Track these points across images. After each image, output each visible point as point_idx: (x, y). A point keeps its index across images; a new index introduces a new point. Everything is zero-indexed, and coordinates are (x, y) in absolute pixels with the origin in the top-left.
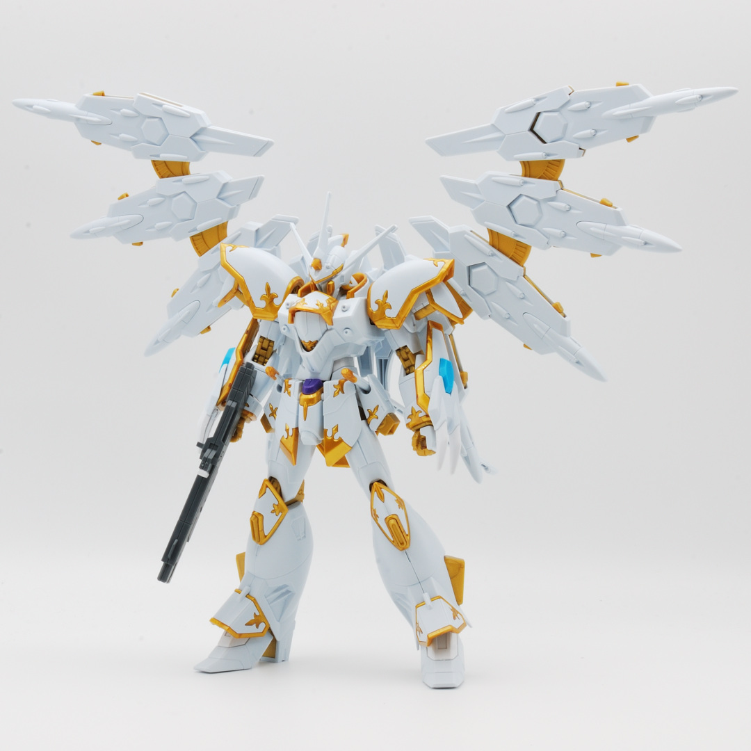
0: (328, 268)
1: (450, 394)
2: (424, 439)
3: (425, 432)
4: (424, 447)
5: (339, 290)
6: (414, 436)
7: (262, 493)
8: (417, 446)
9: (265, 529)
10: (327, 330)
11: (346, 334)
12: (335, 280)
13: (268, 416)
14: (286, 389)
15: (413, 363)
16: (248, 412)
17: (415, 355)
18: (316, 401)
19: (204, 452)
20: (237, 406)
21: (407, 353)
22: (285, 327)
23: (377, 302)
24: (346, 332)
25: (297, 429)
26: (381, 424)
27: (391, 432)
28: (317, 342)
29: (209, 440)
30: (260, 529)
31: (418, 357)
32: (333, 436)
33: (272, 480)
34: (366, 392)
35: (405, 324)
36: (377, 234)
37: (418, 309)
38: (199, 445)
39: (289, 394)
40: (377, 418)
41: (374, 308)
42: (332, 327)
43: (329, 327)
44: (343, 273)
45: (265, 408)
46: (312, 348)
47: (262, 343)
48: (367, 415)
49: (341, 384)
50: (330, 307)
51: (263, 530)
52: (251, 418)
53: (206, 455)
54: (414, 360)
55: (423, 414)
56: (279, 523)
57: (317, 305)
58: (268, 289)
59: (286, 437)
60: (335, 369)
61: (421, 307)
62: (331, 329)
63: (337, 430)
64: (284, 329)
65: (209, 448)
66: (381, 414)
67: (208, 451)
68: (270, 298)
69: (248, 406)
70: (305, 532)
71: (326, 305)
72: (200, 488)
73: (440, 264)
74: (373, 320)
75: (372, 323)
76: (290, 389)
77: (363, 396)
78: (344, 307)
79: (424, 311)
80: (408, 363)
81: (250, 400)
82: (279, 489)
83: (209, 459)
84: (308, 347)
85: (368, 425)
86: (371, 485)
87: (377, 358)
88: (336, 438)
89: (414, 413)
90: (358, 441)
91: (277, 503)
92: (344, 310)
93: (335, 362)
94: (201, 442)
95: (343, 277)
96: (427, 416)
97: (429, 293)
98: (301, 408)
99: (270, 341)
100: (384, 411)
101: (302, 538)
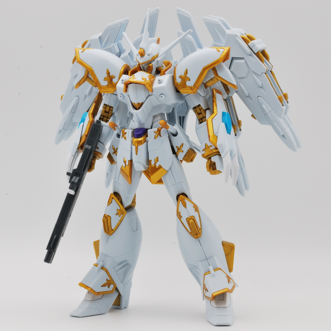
0: (149, 55)
1: (230, 134)
2: (214, 164)
3: (215, 159)
4: (214, 169)
5: (155, 70)
6: (207, 162)
7: (110, 203)
8: (210, 168)
9: (112, 225)
10: (149, 95)
11: (161, 98)
12: (153, 63)
13: (111, 154)
14: (123, 135)
15: (204, 116)
16: (98, 152)
17: (205, 110)
18: (143, 142)
19: (71, 178)
20: (92, 148)
21: (200, 109)
22: (121, 95)
23: (180, 77)
24: (162, 97)
25: (131, 161)
26: (185, 156)
27: (192, 161)
28: (143, 103)
29: (74, 170)
30: (109, 226)
31: (208, 112)
32: (155, 164)
33: (116, 194)
34: (175, 135)
35: (199, 91)
36: (179, 36)
37: (207, 80)
38: (68, 174)
39: (125, 138)
40: (183, 152)
41: (179, 80)
42: (152, 93)
43: (150, 93)
44: (158, 59)
45: (110, 149)
46: (140, 108)
47: (105, 108)
48: (176, 150)
49: (159, 131)
50: (151, 80)
51: (111, 226)
52: (100, 156)
53: (73, 180)
54: (205, 113)
55: (213, 147)
56: (121, 221)
57: (142, 79)
58: (108, 73)
59: (124, 166)
60: (154, 122)
61: (209, 79)
62: (152, 95)
63: (158, 160)
64: (121, 96)
65: (75, 175)
66: (185, 149)
67: (74, 177)
68: (110, 78)
69: (98, 149)
70: (137, 226)
71: (148, 79)
72: (70, 201)
73: (221, 50)
74: (178, 88)
75: (177, 91)
76: (126, 135)
77: (173, 138)
78: (160, 80)
79: (211, 81)
80: (201, 116)
81: (99, 145)
82: (120, 199)
83: (75, 183)
84: (137, 107)
85: (177, 156)
86: (178, 196)
87: (178, 116)
88: (157, 165)
89: (207, 147)
90: (170, 168)
91: (119, 209)
92: (160, 82)
93: (154, 117)
94: (69, 172)
95: (158, 61)
96: (216, 148)
97: (214, 69)
98: (134, 147)
99: (110, 107)
100: (187, 147)
101: (135, 230)
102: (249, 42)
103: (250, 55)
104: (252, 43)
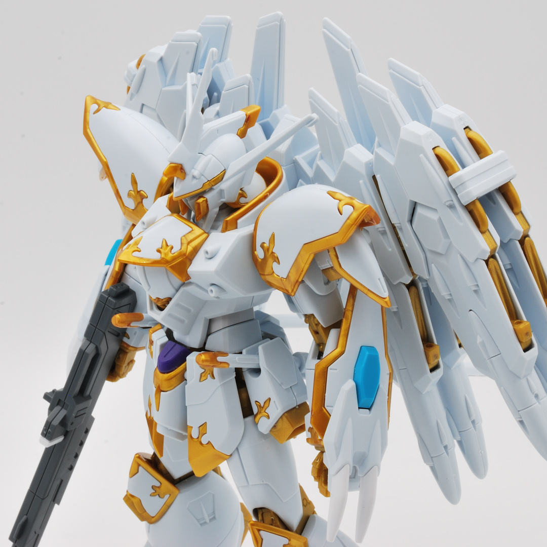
0: (194, 177)
4: (326, 483)
5: (217, 210)
10: (184, 284)
11: (209, 293)
12: (208, 196)
14: (150, 346)
18: (174, 383)
19: (52, 408)
20: (97, 349)
21: (316, 324)
23: (262, 246)
24: (212, 291)
26: (274, 426)
28: (169, 300)
30: (140, 512)
31: (332, 333)
32: (200, 438)
38: (47, 396)
39: (151, 354)
40: (268, 417)
41: (260, 253)
42: (190, 281)
44: (223, 185)
46: (165, 306)
48: (255, 409)
50: (186, 250)
51: (145, 511)
53: (50, 417)
56: (167, 506)
61: (328, 265)
62: (188, 284)
63: (205, 430)
65: (58, 404)
66: (275, 412)
67: (57, 408)
68: (138, 196)
73: (347, 210)
74: (259, 271)
77: (250, 380)
78: (208, 252)
79: (332, 272)
84: (158, 305)
85: (256, 424)
88: (204, 442)
90: (237, 449)
92: (209, 256)
93: (211, 322)
95: (221, 191)
100: (277, 409)
101: (208, 521)
102: (454, 172)
103: (452, 207)
104: (459, 178)
